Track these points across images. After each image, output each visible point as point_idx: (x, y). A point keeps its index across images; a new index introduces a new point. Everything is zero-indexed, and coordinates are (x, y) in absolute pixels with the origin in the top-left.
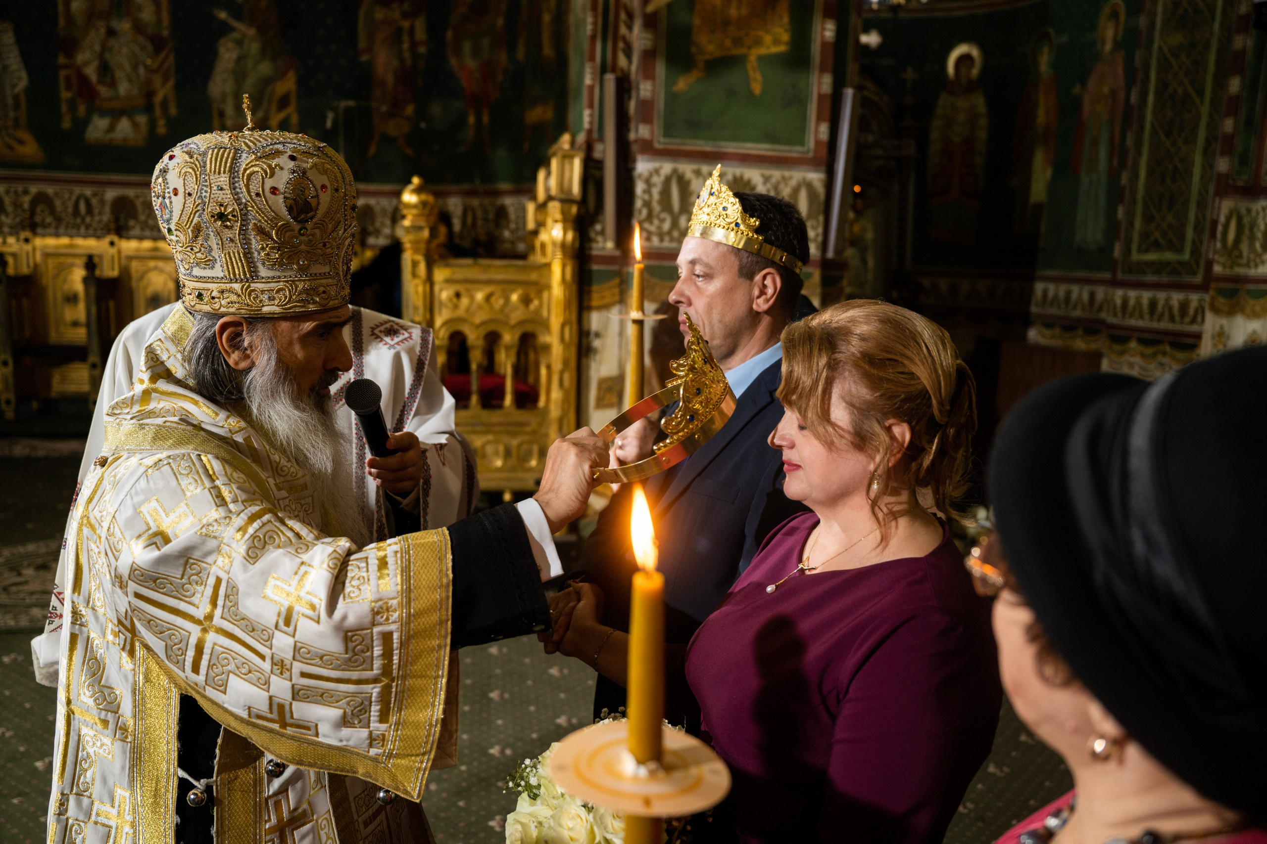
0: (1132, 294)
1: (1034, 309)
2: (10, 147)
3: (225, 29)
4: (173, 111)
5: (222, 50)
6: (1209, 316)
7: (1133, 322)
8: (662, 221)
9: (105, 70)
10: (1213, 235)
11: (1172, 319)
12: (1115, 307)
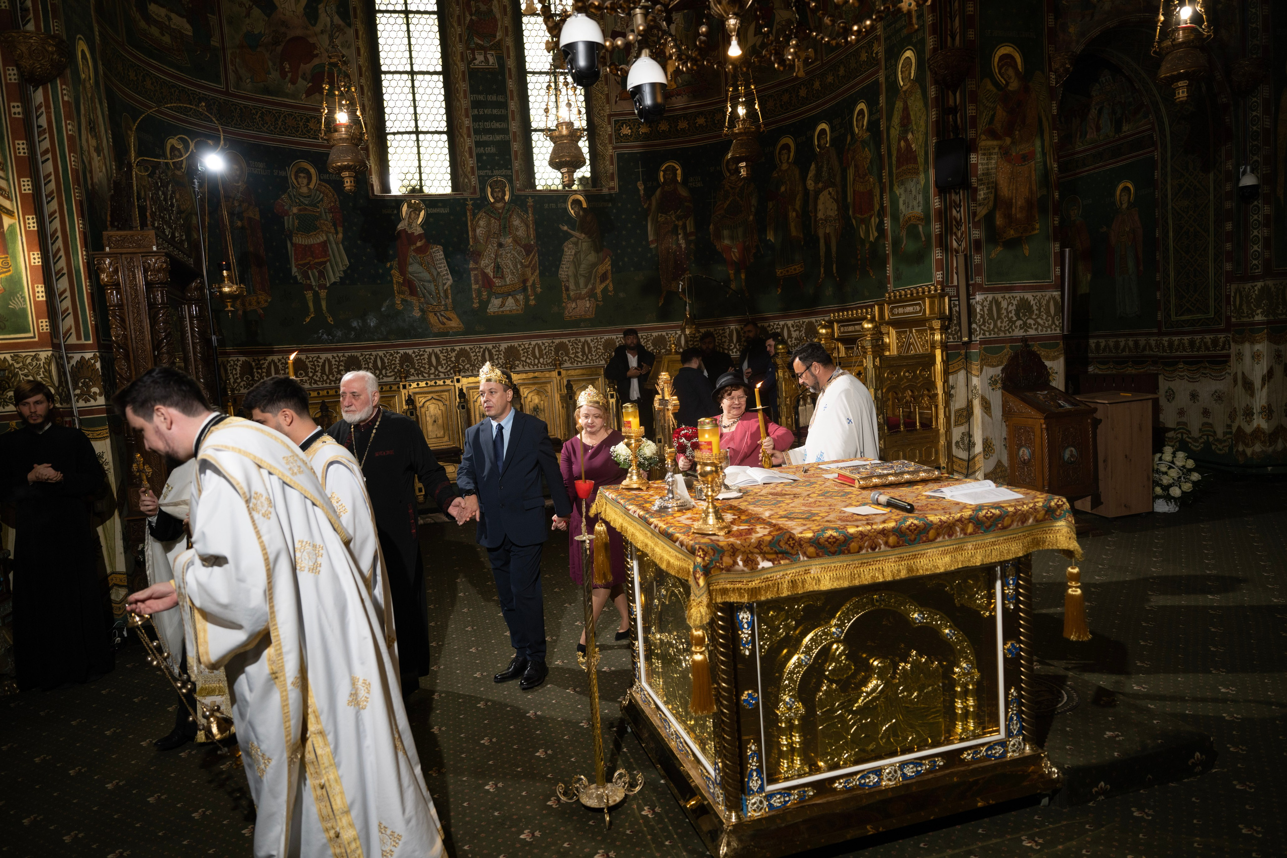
0: (1176, 339)
1: (1090, 355)
2: (444, 324)
3: (567, 236)
4: (539, 290)
5: (566, 249)
6: (1232, 344)
7: (1178, 353)
8: (990, 324)
9: (498, 268)
10: (1228, 303)
11: (1208, 349)
12: (1164, 346)
